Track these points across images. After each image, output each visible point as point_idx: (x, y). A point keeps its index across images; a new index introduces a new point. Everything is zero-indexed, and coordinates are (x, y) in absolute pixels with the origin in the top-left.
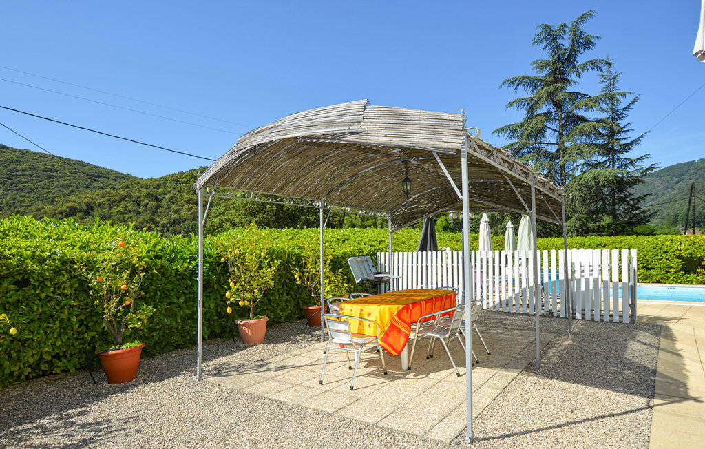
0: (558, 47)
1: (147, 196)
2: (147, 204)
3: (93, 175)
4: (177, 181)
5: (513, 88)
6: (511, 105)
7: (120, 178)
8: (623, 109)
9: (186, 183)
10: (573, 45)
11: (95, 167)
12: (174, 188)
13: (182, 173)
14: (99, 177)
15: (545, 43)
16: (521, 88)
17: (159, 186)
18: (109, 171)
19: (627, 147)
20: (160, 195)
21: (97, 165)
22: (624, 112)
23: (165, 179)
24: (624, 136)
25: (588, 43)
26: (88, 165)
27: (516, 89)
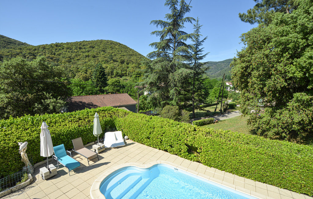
0: (175, 8)
1: (29, 54)
2: (29, 57)
3: (8, 42)
4: (44, 48)
5: (156, 25)
6: (153, 33)
7: (21, 44)
8: (201, 41)
9: (48, 49)
10: (181, 9)
11: (9, 38)
12: (42, 51)
13: (47, 45)
14: (11, 43)
15: (170, 5)
16: (159, 26)
17: (35, 50)
18: (16, 41)
19: (201, 58)
20: (36, 53)
21: (10, 38)
22: (201, 43)
23: (39, 47)
24: (200, 53)
25: (188, 9)
26: (6, 37)
27: (157, 26)
